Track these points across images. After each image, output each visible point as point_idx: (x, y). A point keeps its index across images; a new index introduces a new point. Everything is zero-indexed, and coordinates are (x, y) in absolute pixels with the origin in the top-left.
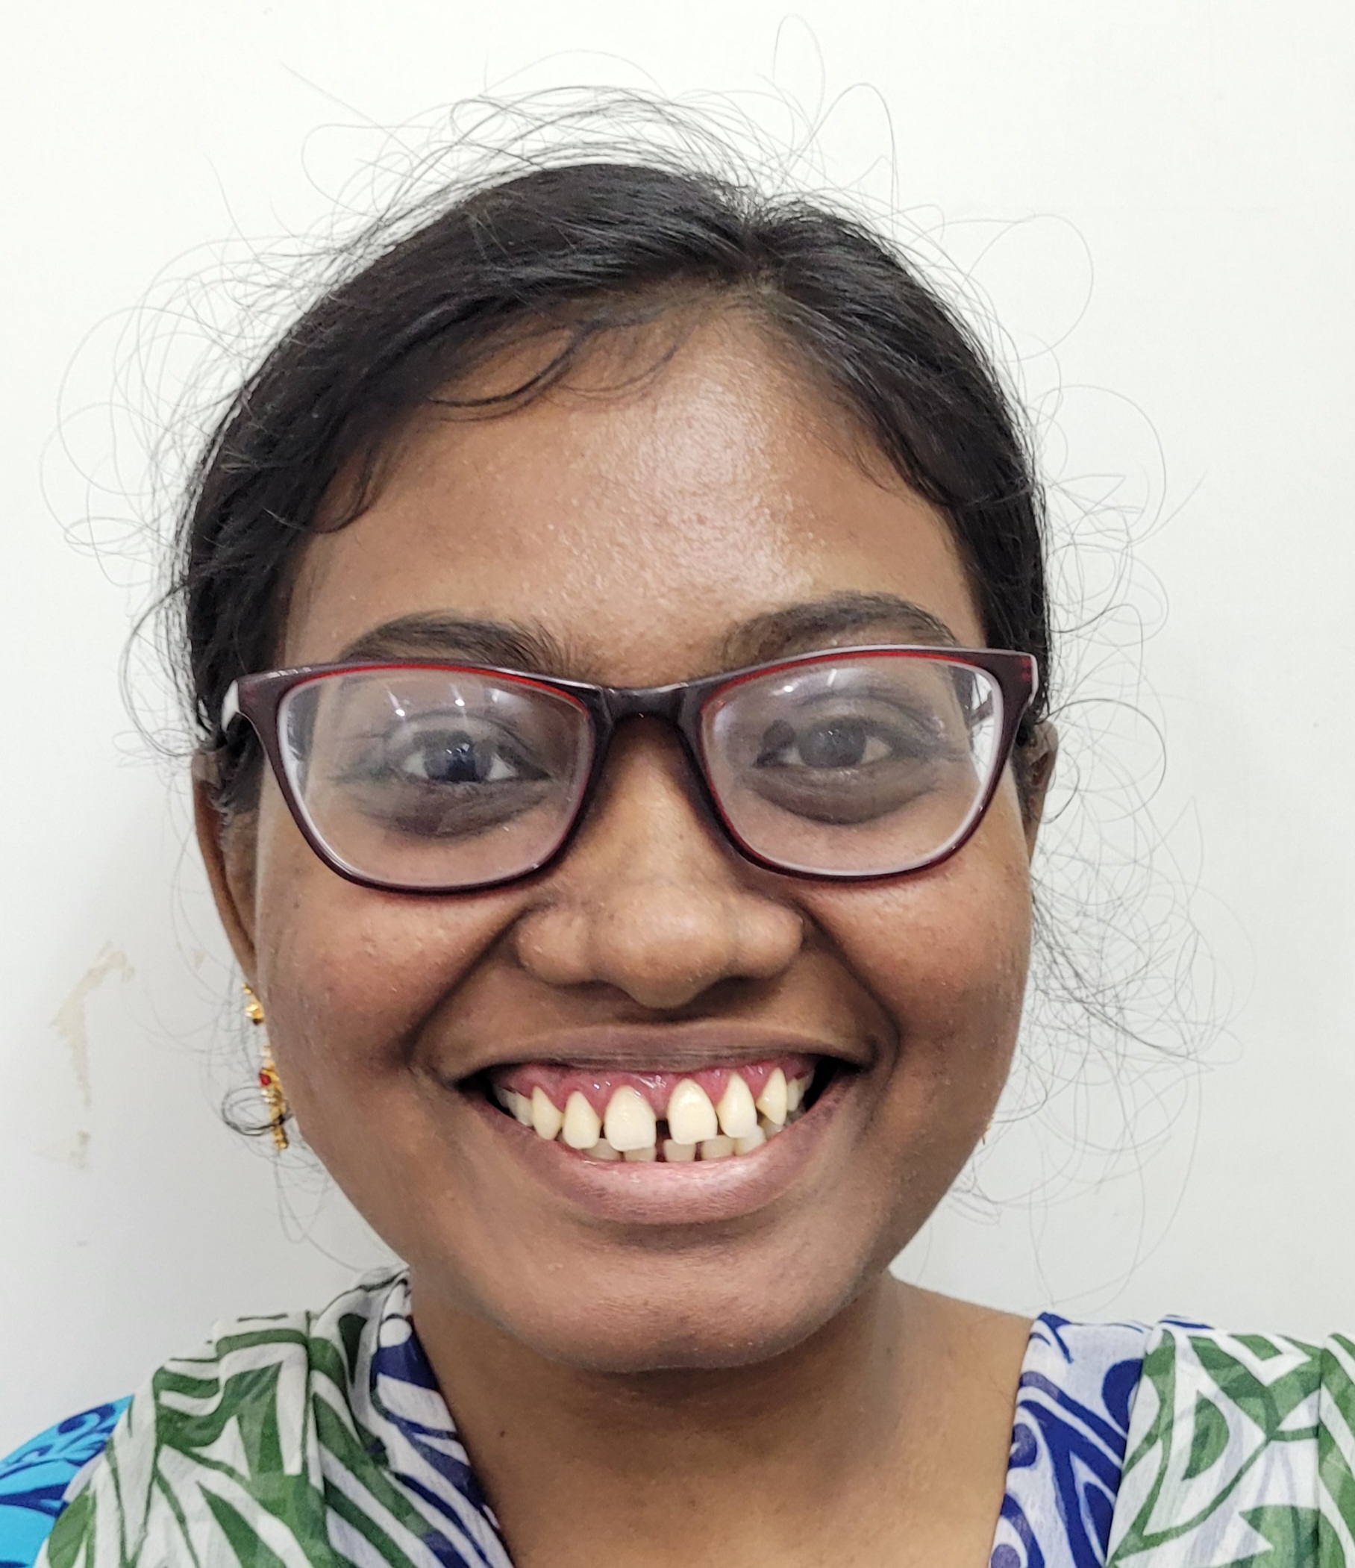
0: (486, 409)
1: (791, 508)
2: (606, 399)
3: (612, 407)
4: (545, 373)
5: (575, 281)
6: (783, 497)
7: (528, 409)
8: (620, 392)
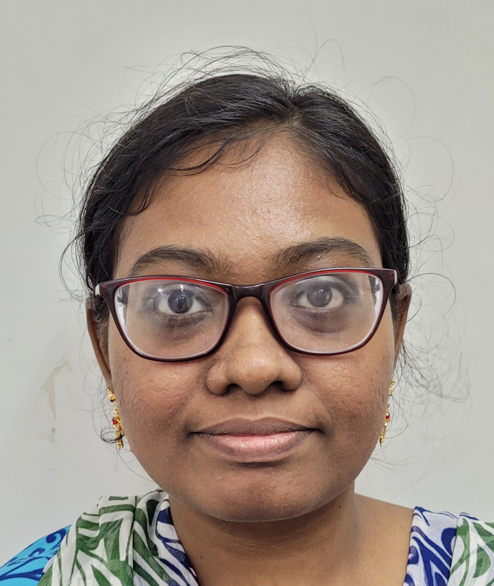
0: (190, 172)
1: (303, 206)
2: (234, 168)
3: (236, 171)
4: (212, 158)
5: (223, 123)
6: (300, 203)
7: (205, 172)
8: (239, 165)
